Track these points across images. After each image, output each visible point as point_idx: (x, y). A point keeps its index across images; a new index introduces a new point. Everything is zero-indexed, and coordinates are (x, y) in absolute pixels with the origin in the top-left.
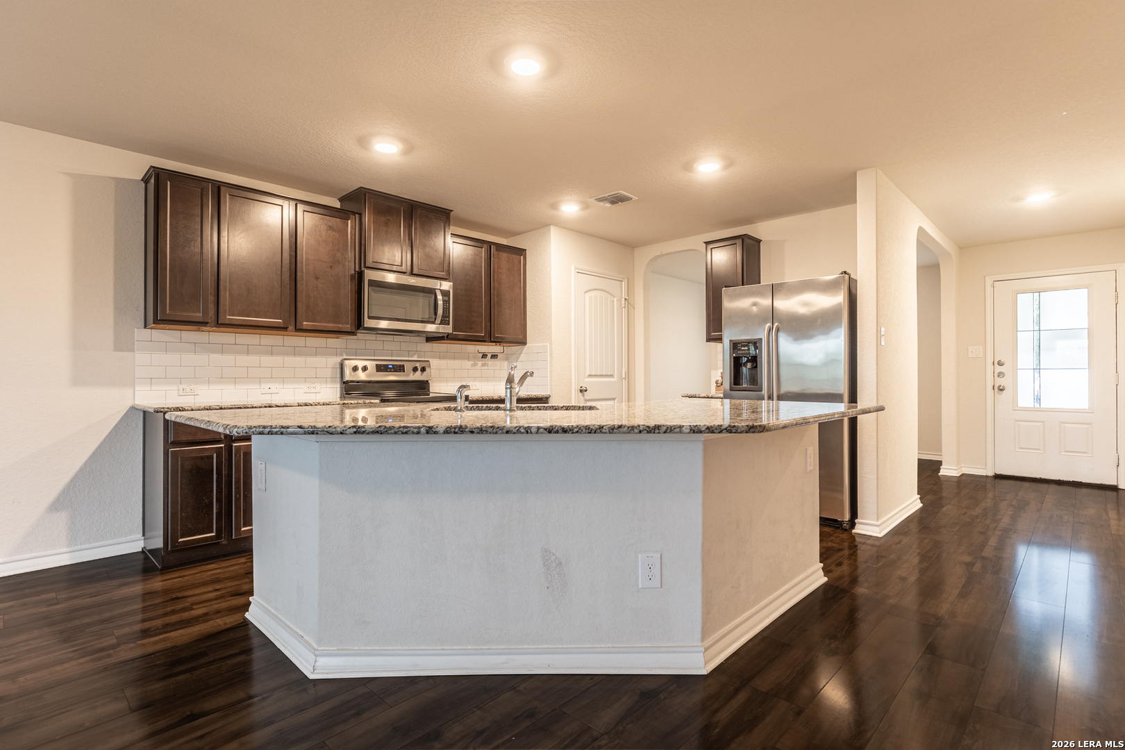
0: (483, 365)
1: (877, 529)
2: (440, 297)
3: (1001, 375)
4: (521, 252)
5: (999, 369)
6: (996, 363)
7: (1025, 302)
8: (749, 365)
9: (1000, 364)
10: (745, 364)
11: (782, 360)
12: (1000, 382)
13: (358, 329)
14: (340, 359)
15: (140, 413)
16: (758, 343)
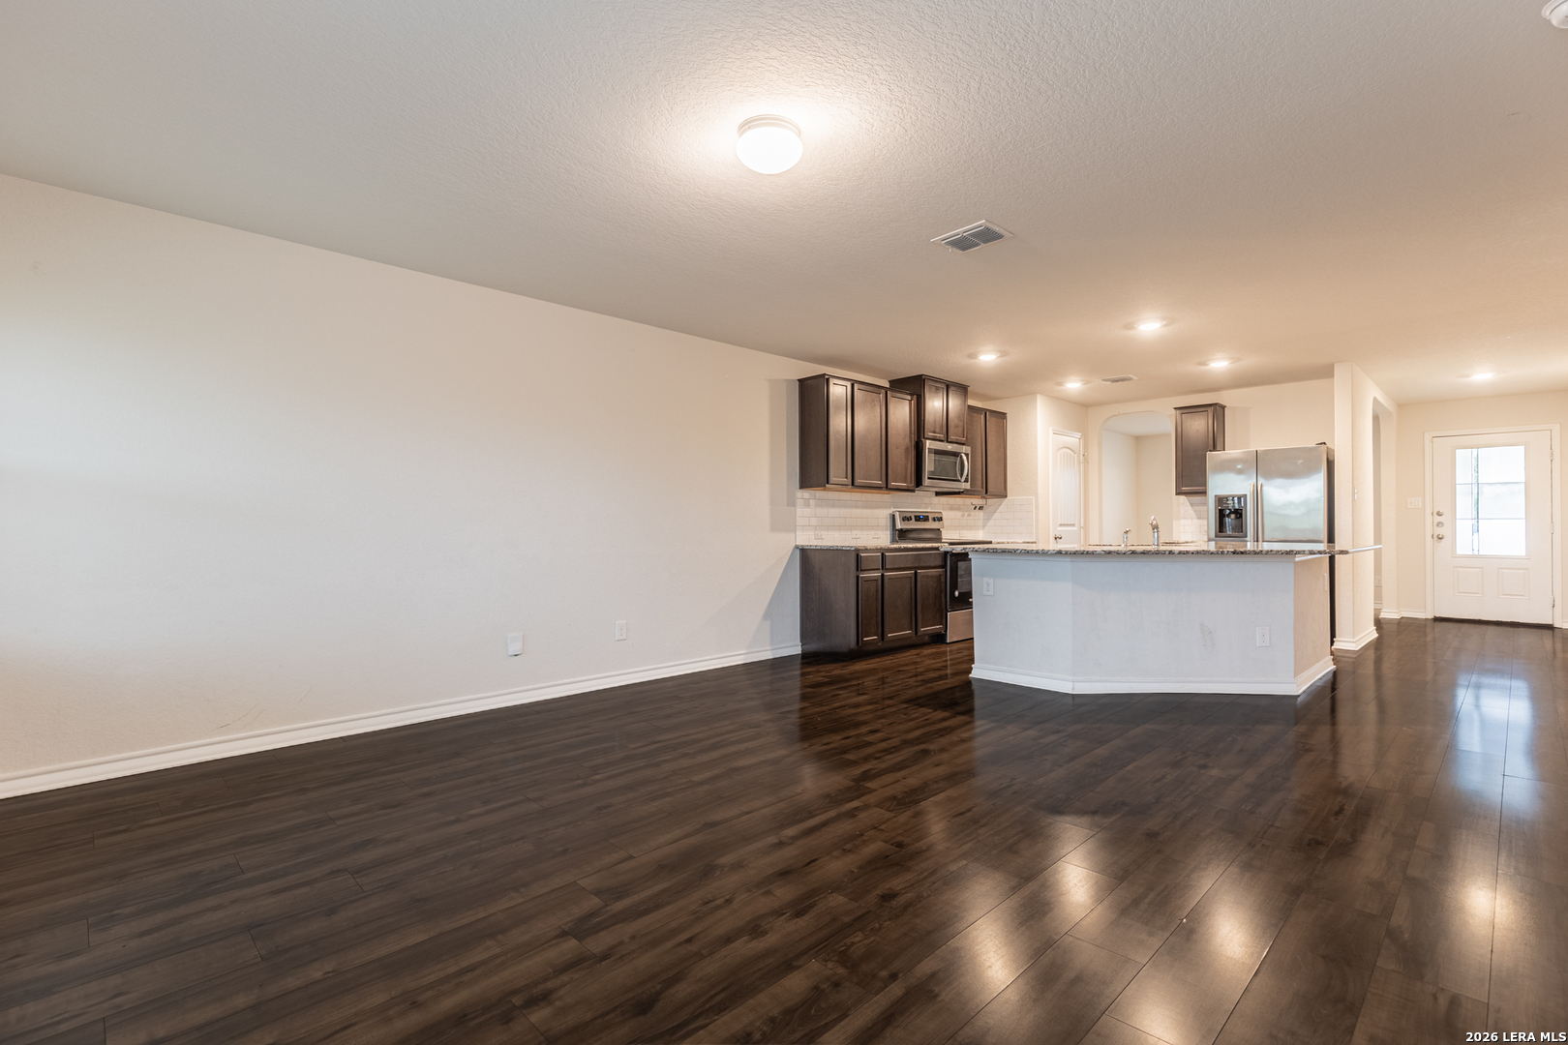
0: (968, 515)
1: (1354, 645)
2: (964, 457)
3: (1439, 524)
4: (1003, 416)
5: (1438, 519)
6: (1435, 513)
7: (1462, 456)
8: (1233, 516)
9: (1439, 514)
10: (1228, 516)
11: (1265, 509)
12: (1439, 531)
13: (917, 487)
14: (891, 511)
15: (798, 552)
16: (1243, 498)
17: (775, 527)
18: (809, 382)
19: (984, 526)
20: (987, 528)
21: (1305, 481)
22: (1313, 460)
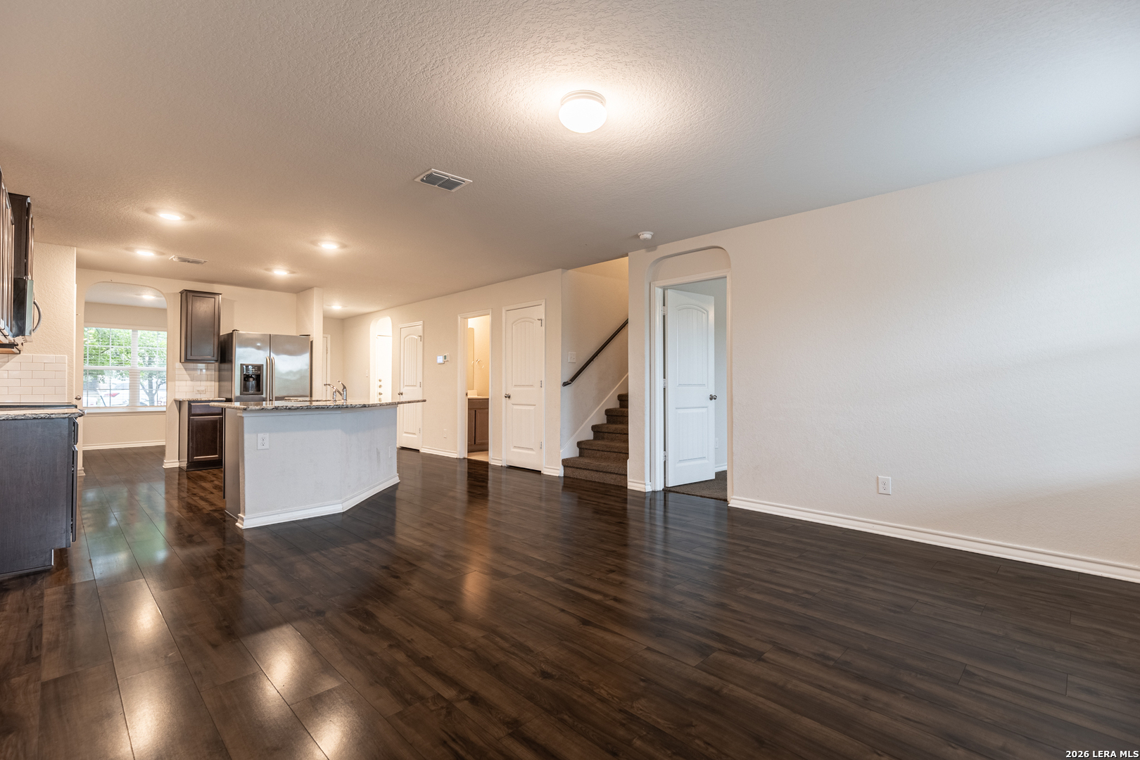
11: (275, 375)
16: (259, 368)
21: (299, 357)
22: (303, 344)
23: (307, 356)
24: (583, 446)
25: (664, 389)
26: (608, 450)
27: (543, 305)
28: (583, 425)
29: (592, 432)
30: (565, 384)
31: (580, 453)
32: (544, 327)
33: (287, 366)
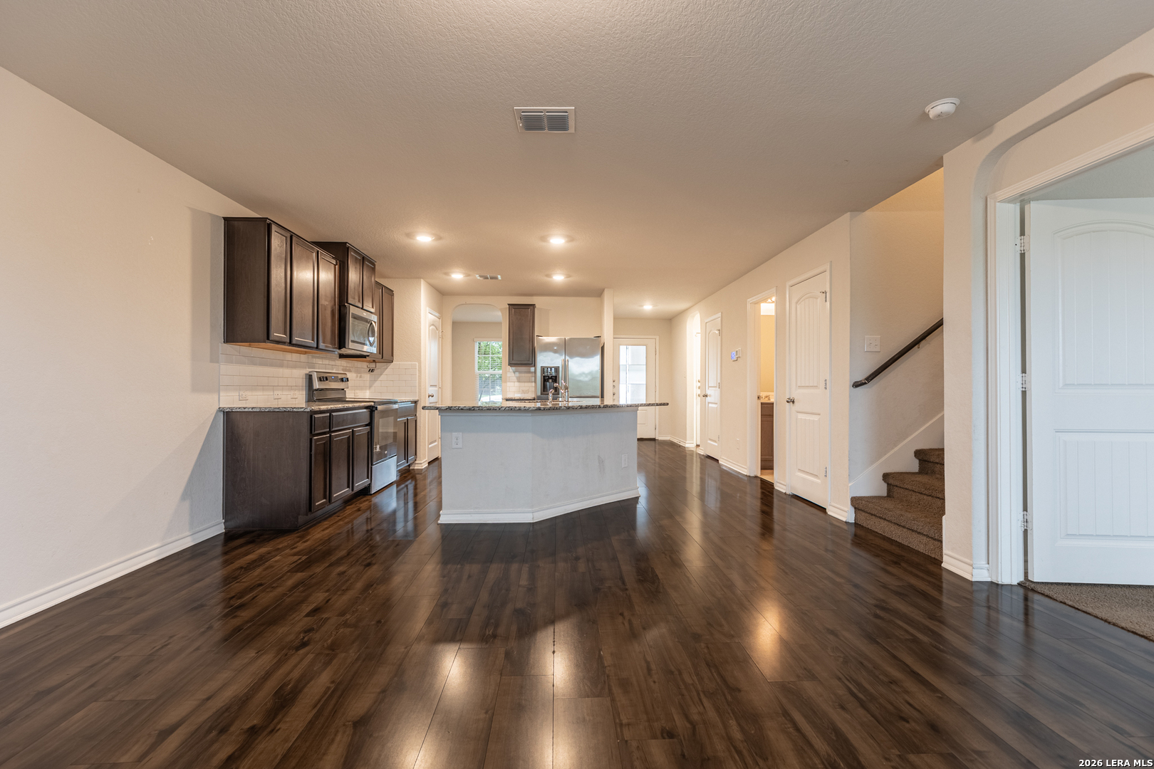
2: (374, 325)
4: (391, 291)
8: (551, 380)
10: (547, 380)
11: (569, 376)
13: (340, 348)
14: (307, 371)
15: (221, 415)
16: (557, 369)
17: (197, 387)
18: (236, 223)
19: (370, 387)
20: (373, 388)
21: (590, 359)
22: (595, 346)
23: (598, 358)
24: (891, 481)
25: (1024, 393)
26: (927, 492)
27: (828, 274)
28: (896, 449)
29: (917, 461)
30: (857, 385)
31: (889, 491)
32: (828, 303)
33: (582, 368)
